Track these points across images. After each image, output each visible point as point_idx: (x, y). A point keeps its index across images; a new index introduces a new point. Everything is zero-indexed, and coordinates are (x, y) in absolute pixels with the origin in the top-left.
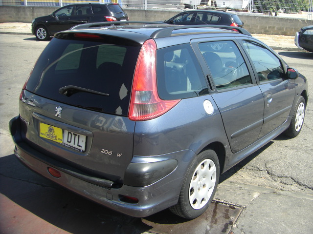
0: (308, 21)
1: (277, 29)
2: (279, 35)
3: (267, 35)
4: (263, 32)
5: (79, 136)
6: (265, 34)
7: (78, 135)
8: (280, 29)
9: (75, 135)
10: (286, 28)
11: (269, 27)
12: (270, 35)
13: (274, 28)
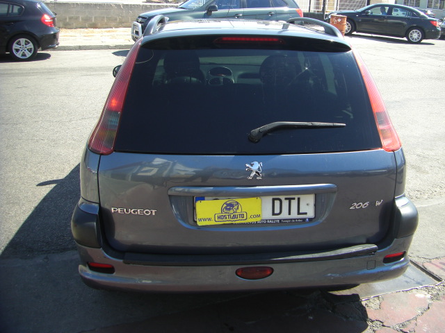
0: (124, 5)
1: (82, 19)
2: (86, 28)
3: (69, 30)
4: (61, 25)
5: (299, 199)
6: (65, 28)
7: (296, 197)
8: (86, 20)
9: (290, 200)
10: (95, 18)
11: (70, 18)
12: (73, 30)
13: (77, 18)
